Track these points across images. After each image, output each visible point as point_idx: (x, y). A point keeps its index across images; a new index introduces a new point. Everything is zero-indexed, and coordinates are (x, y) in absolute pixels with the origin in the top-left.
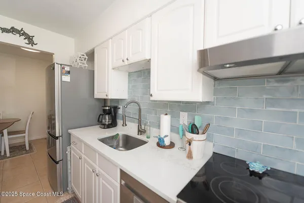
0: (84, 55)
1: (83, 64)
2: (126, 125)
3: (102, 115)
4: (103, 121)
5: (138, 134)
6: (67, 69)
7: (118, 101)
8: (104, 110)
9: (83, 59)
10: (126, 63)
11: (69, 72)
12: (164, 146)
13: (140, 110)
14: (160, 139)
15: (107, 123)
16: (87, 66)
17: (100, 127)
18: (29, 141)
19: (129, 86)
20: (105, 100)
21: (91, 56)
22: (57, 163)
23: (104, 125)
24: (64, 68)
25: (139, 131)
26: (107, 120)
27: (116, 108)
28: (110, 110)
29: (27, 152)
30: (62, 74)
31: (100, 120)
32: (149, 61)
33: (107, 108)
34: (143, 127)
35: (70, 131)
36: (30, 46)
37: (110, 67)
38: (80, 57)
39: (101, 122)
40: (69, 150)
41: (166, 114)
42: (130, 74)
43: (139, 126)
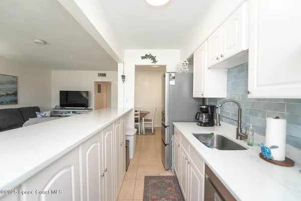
0: (186, 61)
1: (185, 68)
2: (220, 125)
3: (200, 113)
4: (200, 119)
5: (237, 138)
6: (173, 75)
7: (215, 100)
8: (201, 109)
9: (185, 65)
10: (221, 59)
11: (174, 78)
12: (271, 159)
13: (240, 111)
14: (263, 149)
15: (204, 122)
16: (188, 70)
17: (198, 125)
18: (154, 128)
19: (228, 84)
20: (204, 99)
21: (191, 60)
22: (166, 145)
23: (201, 122)
24: (171, 75)
25: (238, 135)
26: (204, 118)
27: (213, 108)
28: (207, 109)
29: (153, 134)
30: (170, 80)
31: (198, 118)
32: (247, 51)
33: (204, 107)
34: (244, 131)
35: (174, 123)
36: (154, 64)
37: (206, 68)
38: (183, 64)
39: (198, 119)
40: (173, 138)
41: (277, 118)
42: (229, 71)
43: (238, 129)
